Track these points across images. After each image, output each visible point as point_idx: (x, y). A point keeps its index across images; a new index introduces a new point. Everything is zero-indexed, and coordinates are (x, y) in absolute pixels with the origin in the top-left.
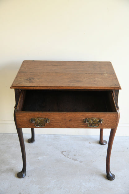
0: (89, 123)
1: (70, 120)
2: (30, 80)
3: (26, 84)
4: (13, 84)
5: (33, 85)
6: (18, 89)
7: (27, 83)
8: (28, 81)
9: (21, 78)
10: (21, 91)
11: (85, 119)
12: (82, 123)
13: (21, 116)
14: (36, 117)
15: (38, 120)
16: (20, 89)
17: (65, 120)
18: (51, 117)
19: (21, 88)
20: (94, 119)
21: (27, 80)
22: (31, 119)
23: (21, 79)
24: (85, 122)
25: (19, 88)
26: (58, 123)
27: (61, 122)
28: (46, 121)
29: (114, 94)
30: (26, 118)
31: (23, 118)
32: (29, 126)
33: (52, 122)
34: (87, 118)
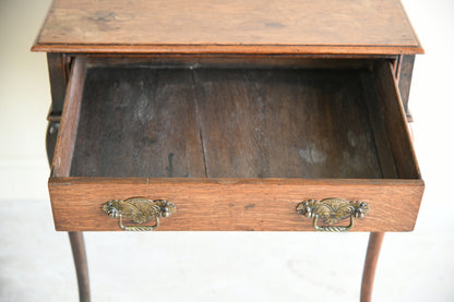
0: (320, 217)
1: (250, 206)
2: (101, 21)
3: (87, 34)
4: (39, 36)
5: (114, 40)
6: (61, 54)
7: (90, 30)
8: (95, 26)
9: (68, 15)
10: (69, 59)
11: (304, 203)
12: (292, 217)
13: (68, 192)
14: (127, 197)
15: (132, 207)
16: (67, 54)
17: (232, 205)
18: (182, 197)
19: (68, 50)
20: (337, 203)
21: (90, 19)
22: (107, 203)
23: (69, 18)
24: (305, 212)
25: (63, 50)
26: (206, 214)
27: (214, 213)
28: (163, 208)
29: (396, 71)
30: (89, 199)
31: (76, 200)
32: (98, 226)
33: (185, 213)
34: (309, 201)
